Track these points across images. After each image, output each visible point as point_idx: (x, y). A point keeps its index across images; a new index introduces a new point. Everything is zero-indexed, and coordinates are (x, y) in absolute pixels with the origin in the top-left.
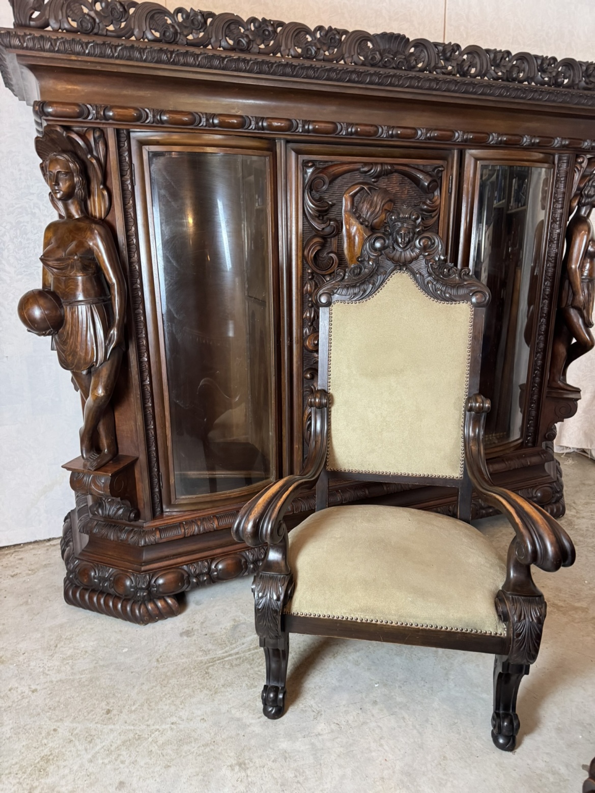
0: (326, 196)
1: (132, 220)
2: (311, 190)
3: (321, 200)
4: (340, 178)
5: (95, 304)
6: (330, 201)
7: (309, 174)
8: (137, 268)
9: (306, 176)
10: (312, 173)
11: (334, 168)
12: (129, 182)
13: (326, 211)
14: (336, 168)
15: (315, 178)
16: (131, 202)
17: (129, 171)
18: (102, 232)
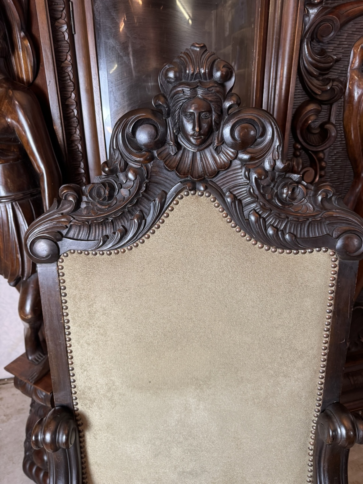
0: (330, 49)
1: (71, 83)
2: (312, 39)
3: (322, 52)
4: (351, 22)
5: (18, 200)
6: (334, 55)
7: (312, 16)
8: (80, 148)
9: (307, 19)
10: (317, 15)
11: (348, 8)
12: (65, 28)
13: (328, 69)
14: (351, 7)
15: (321, 22)
16: (69, 58)
17: (64, 11)
18: (25, 102)
